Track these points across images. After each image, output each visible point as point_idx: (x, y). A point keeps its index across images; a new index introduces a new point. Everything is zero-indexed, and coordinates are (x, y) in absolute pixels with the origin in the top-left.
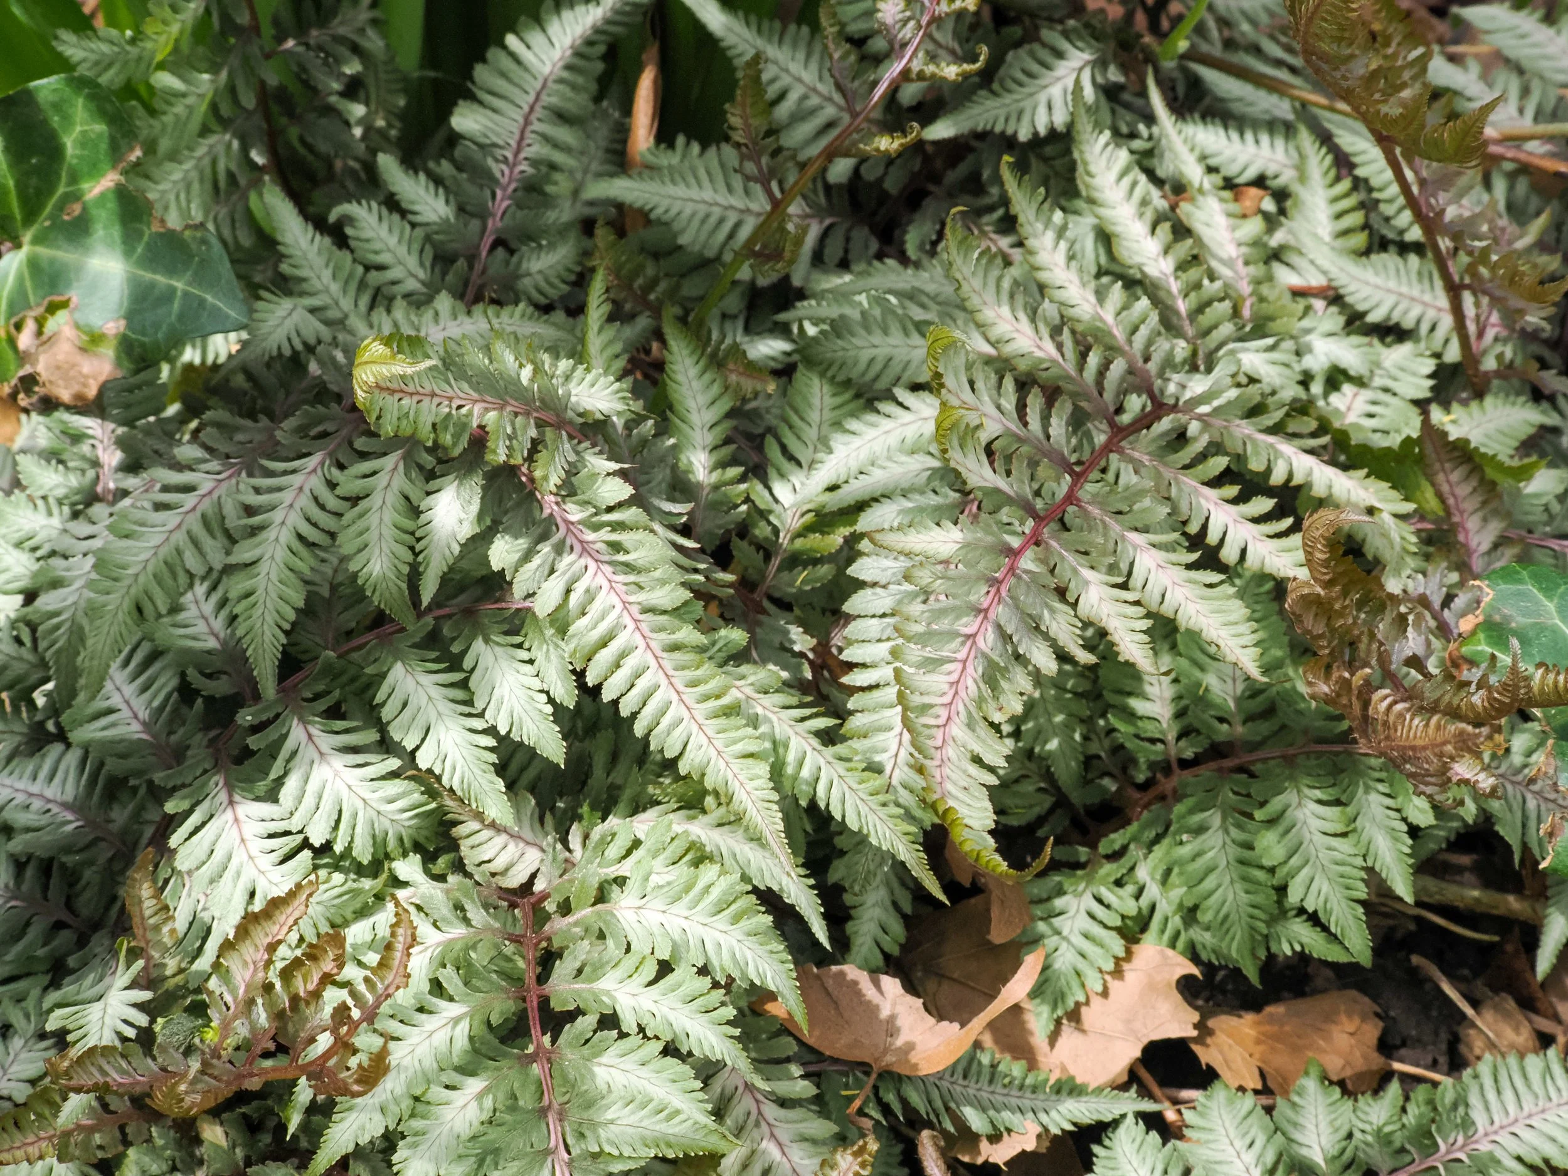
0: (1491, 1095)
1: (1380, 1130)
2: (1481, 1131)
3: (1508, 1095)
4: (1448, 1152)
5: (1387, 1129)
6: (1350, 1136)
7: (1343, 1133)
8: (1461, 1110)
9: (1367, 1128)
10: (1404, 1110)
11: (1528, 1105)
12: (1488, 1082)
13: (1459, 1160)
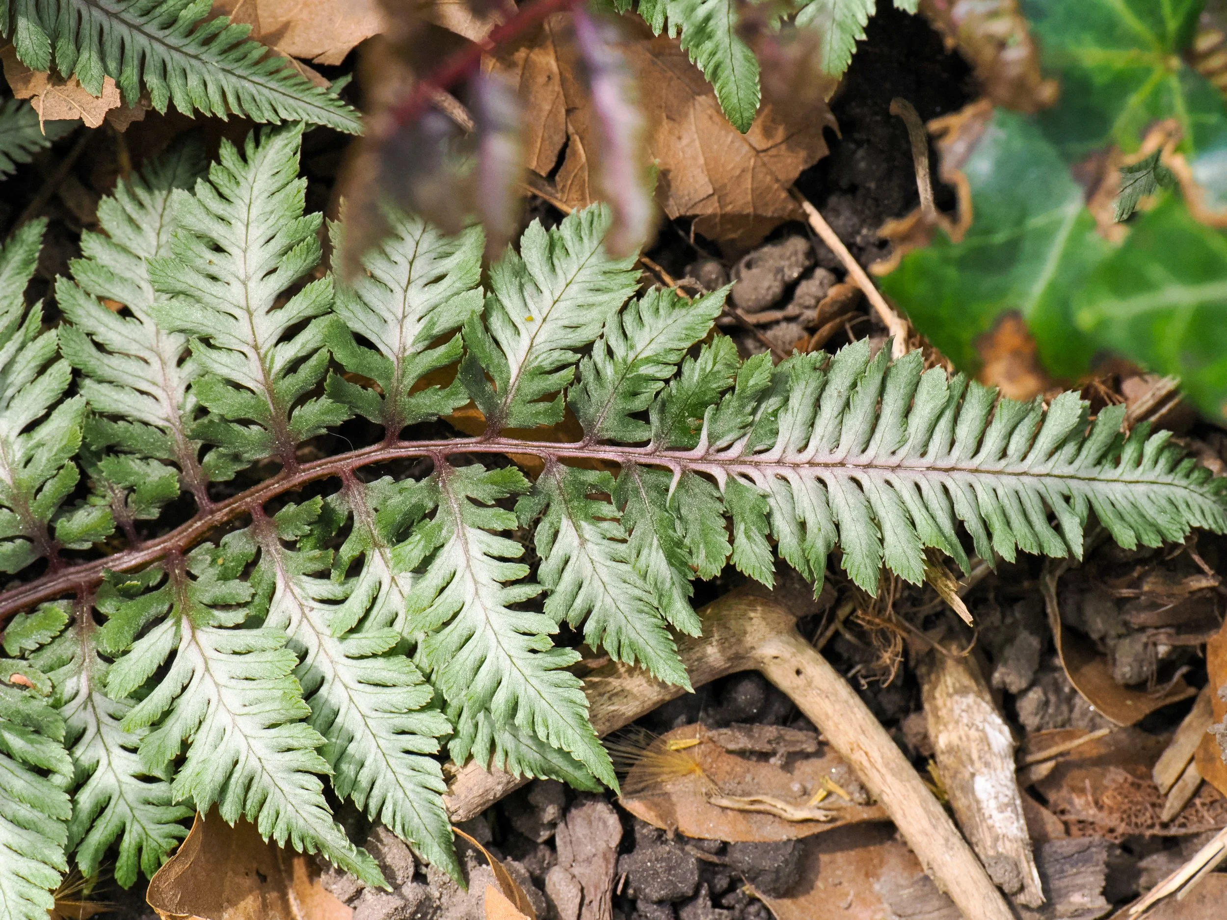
0: (830, 406)
1: (634, 365)
2: (774, 455)
3: (857, 421)
4: (703, 459)
5: (646, 370)
6: (586, 349)
7: (579, 338)
8: (773, 403)
9: (620, 351)
10: (694, 352)
11: (878, 450)
12: (839, 381)
13: (710, 478)
